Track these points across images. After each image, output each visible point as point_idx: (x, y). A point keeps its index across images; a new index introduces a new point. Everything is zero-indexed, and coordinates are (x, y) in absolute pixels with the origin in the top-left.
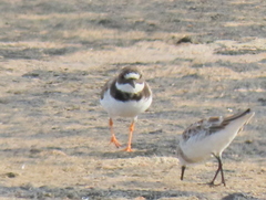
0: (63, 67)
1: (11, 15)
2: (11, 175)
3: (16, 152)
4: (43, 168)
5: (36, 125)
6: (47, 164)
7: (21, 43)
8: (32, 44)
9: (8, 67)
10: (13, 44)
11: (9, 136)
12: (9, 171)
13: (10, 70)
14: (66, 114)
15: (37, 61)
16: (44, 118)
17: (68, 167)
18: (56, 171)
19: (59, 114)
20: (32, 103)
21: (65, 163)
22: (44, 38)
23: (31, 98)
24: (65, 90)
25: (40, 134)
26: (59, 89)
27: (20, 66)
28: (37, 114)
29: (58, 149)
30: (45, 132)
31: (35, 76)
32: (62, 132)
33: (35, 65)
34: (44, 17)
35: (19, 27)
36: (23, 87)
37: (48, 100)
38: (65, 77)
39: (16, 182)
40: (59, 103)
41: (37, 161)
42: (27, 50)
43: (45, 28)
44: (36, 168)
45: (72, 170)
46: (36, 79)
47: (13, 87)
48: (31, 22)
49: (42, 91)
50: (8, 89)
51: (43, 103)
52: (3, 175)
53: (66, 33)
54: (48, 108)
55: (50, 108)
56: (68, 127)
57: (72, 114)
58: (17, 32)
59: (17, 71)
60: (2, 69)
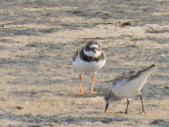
0: (51, 40)
1: (18, 8)
2: (19, 108)
3: (22, 94)
4: (39, 103)
5: (35, 77)
6: (41, 101)
7: (24, 25)
8: (31, 26)
9: (16, 40)
10: (20, 26)
11: (18, 83)
12: (18, 105)
13: (18, 42)
14: (52, 70)
15: (35, 37)
16: (39, 73)
17: (54, 103)
18: (47, 106)
19: (48, 70)
20: (32, 63)
21: (52, 101)
22: (39, 23)
23: (30, 60)
24: (52, 55)
25: (37, 82)
26: (48, 54)
27: (24, 40)
28: (35, 70)
29: (48, 92)
30: (40, 81)
31: (33, 46)
32: (50, 81)
33: (33, 39)
34: (39, 9)
35: (23, 15)
36: (26, 53)
37: (42, 61)
38: (52, 47)
39: (22, 112)
40: (48, 63)
41: (35, 99)
42: (28, 29)
43: (39, 16)
44: (35, 103)
45: (57, 105)
46: (34, 48)
47: (19, 53)
48: (31, 12)
49: (38, 55)
50: (17, 54)
51: (39, 63)
52: (14, 108)
53: (53, 20)
54: (42, 66)
55: (43, 66)
56: (54, 78)
57: (56, 70)
58: (22, 19)
59: (22, 43)
60: (13, 42)
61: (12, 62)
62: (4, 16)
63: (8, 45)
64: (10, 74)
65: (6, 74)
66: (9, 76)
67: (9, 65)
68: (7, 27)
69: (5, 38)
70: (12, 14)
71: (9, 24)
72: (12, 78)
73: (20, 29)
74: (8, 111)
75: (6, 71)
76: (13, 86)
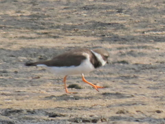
1: (158, 16)
2: (159, 112)
3: (162, 98)
7: (164, 32)
9: (156, 47)
10: (160, 33)
11: (157, 88)
12: (157, 109)
13: (158, 49)
27: (164, 46)
35: (163, 23)
39: (162, 116)
47: (159, 59)
50: (157, 60)
52: (154, 112)
58: (162, 26)
59: (162, 49)
60: (153, 48)
61: (152, 68)
62: (144, 24)
63: (149, 51)
64: (150, 79)
65: (147, 79)
66: (149, 82)
67: (149, 71)
68: (148, 34)
69: (145, 44)
70: (152, 21)
71: (149, 31)
72: (152, 83)
73: (160, 36)
74: (148, 114)
75: (146, 77)
76: (153, 91)
